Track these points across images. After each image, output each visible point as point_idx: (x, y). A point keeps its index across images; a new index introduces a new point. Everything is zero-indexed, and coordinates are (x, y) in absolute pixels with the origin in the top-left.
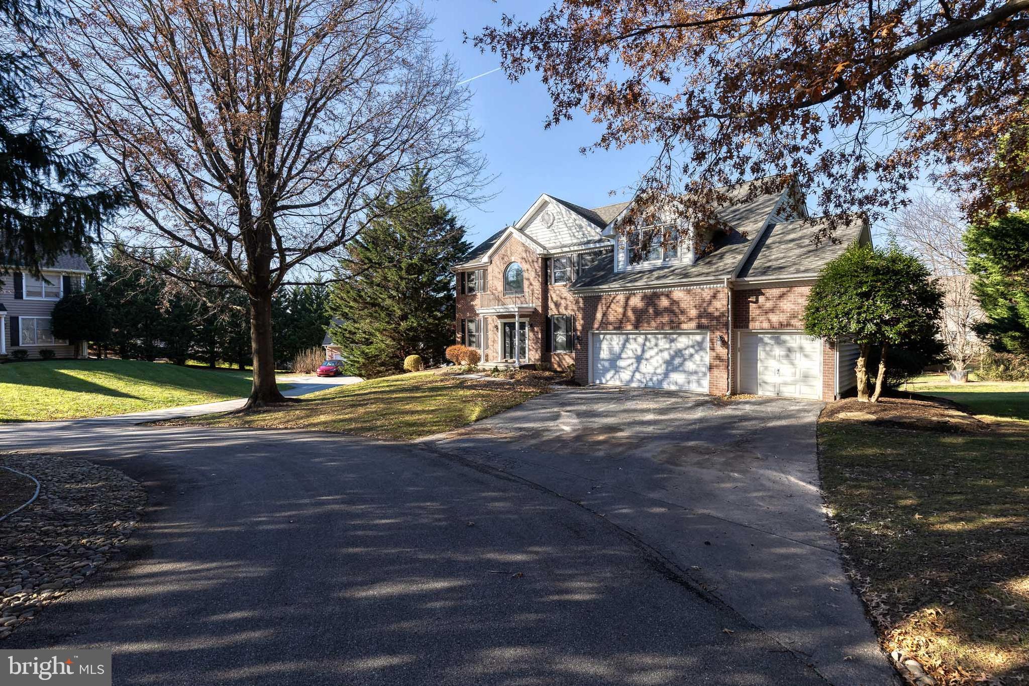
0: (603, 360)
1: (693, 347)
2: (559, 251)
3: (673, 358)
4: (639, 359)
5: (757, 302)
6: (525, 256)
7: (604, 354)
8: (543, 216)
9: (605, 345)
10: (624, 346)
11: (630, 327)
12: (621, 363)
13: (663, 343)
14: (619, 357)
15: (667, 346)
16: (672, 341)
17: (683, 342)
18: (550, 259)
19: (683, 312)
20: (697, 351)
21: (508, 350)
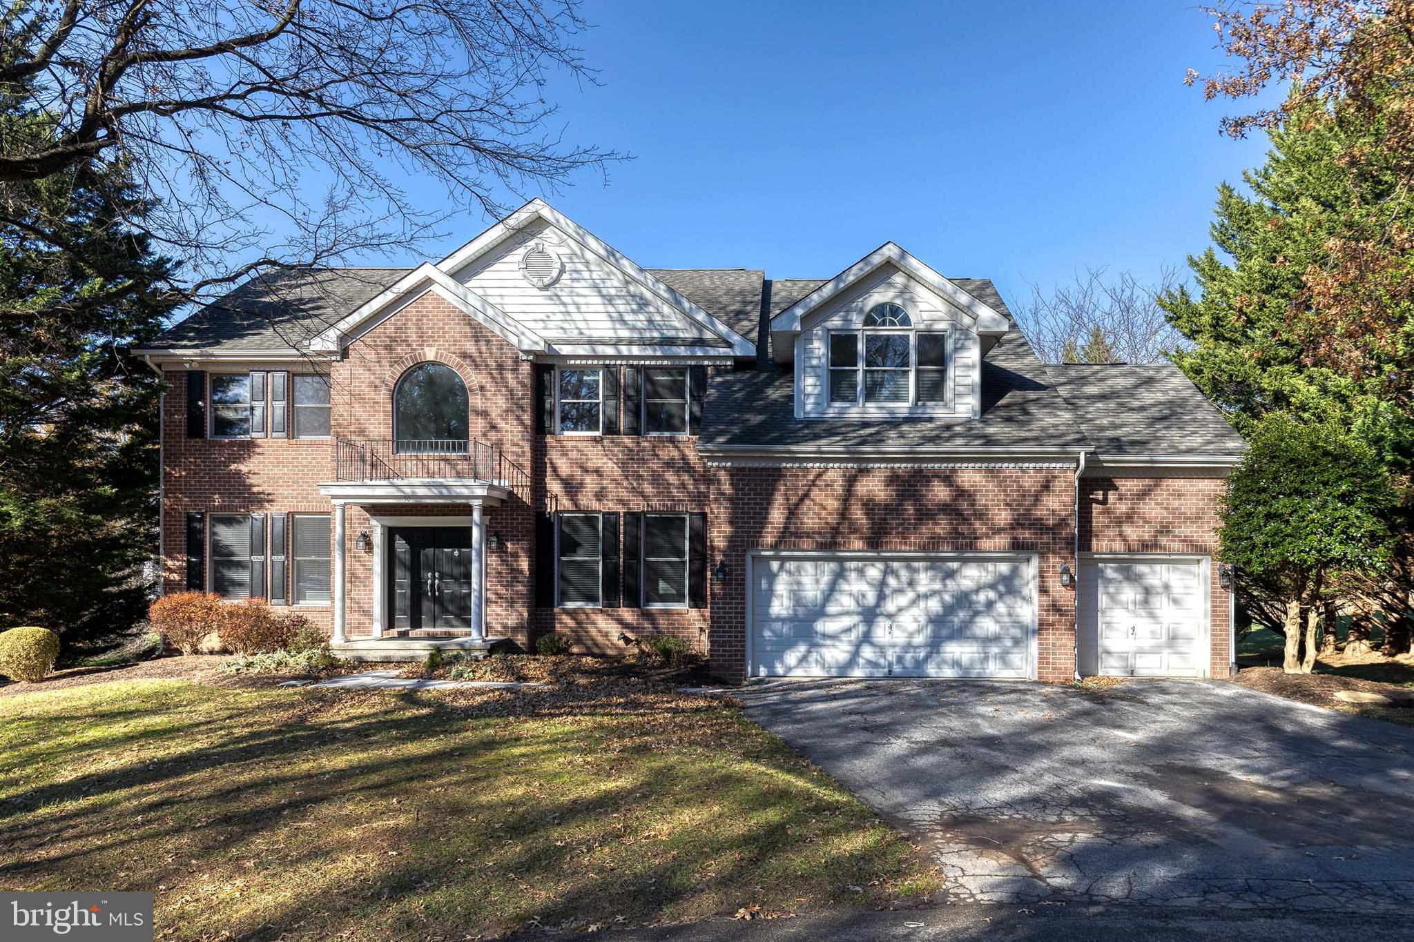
0: (778, 619)
1: (992, 586)
2: (582, 350)
3: (949, 610)
4: (870, 615)
5: (1104, 502)
6: (470, 348)
7: (780, 606)
8: (526, 258)
9: (782, 586)
10: (832, 589)
11: (858, 544)
12: (822, 626)
13: (925, 581)
14: (819, 612)
15: (937, 586)
16: (951, 574)
17: (971, 576)
18: (551, 367)
19: (981, 515)
20: (1001, 596)
21: (402, 602)
